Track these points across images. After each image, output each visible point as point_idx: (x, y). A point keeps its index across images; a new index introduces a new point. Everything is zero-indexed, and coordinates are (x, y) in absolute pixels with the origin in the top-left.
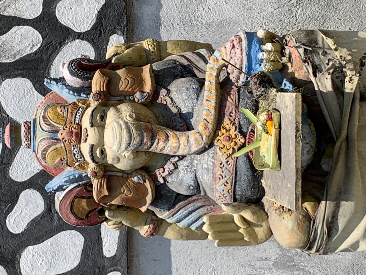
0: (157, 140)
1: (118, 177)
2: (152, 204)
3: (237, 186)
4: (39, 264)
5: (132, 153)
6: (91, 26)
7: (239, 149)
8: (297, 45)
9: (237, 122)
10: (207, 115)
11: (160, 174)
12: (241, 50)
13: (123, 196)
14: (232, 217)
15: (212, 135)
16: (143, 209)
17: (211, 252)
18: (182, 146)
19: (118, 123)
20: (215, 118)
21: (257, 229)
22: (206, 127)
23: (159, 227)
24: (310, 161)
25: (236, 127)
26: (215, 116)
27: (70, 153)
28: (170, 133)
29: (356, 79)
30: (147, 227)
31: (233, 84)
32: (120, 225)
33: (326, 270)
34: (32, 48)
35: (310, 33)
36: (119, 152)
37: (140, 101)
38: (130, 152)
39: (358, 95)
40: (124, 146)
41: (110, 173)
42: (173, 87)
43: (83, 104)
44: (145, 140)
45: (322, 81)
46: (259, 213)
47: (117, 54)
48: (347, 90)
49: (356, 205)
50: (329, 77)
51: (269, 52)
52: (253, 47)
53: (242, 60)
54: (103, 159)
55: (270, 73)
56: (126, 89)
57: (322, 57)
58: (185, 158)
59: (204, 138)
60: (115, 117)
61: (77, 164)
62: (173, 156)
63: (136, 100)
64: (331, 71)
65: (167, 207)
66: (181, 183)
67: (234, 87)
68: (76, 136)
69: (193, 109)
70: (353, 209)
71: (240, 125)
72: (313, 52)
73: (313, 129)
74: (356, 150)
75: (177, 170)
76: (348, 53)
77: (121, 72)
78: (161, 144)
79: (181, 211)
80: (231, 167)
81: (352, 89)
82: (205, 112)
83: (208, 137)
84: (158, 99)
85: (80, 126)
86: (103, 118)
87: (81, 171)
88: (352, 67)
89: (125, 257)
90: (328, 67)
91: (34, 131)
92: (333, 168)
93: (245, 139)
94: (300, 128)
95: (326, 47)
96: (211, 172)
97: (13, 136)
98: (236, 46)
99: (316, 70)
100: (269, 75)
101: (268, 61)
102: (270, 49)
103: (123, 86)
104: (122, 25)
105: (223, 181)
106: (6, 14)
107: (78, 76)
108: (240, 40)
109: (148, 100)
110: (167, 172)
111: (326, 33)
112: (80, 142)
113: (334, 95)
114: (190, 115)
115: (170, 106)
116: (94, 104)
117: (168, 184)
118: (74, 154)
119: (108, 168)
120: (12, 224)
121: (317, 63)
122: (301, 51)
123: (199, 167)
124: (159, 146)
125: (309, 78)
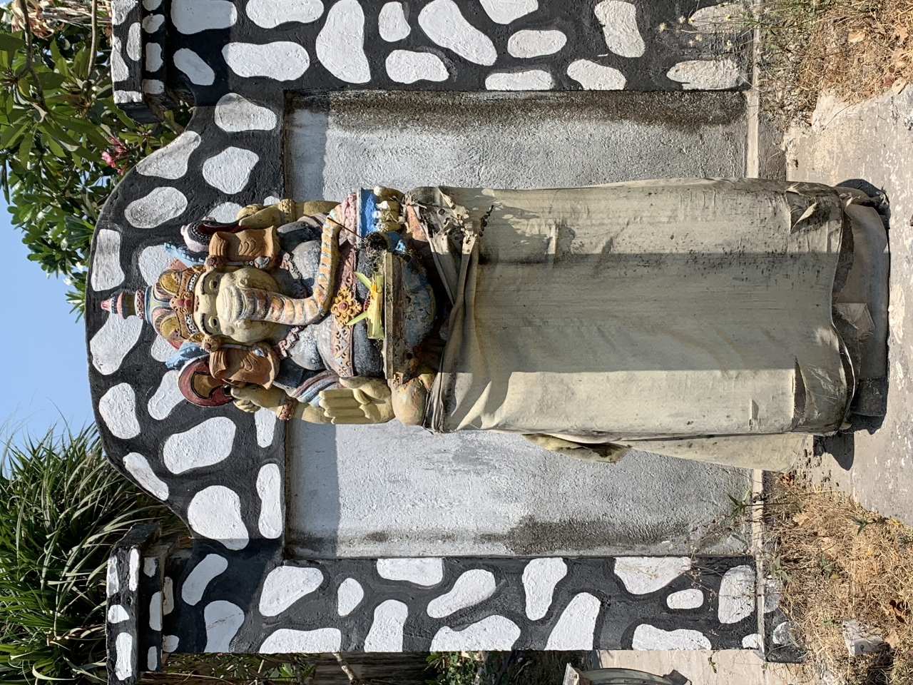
0: (271, 309)
1: (238, 350)
2: (276, 379)
3: (355, 358)
4: (185, 455)
5: (245, 322)
6: (242, 188)
7: (355, 316)
8: (413, 203)
9: (354, 288)
10: (322, 280)
11: (283, 346)
12: (355, 209)
13: (243, 370)
14: (352, 392)
15: (327, 303)
16: (267, 386)
17: (383, 442)
18: (297, 315)
19: (229, 289)
20: (330, 284)
21: (379, 406)
22: (321, 294)
23: (295, 408)
24: (428, 330)
25: (353, 294)
26: (331, 281)
27: (184, 324)
28: (286, 301)
29: (473, 240)
30: (281, 407)
31: (352, 247)
32: (250, 406)
33: (514, 464)
34: (176, 212)
35: (428, 191)
36: (231, 321)
37: (261, 267)
38: (243, 321)
39: (476, 258)
40: (234, 315)
41: (227, 346)
42: (296, 252)
43: (198, 270)
44: (258, 308)
45: (438, 242)
46: (381, 388)
47: (247, 216)
48: (465, 252)
49: (474, 377)
50: (445, 237)
51: (384, 211)
52: (368, 205)
53: (355, 220)
54: (217, 330)
55: (385, 233)
56: (246, 254)
57: (439, 216)
58: (306, 329)
59: (319, 305)
60: (228, 283)
61: (192, 335)
62: (294, 326)
63: (257, 265)
64: (448, 231)
65: (294, 384)
66: (302, 357)
67: (352, 250)
68: (187, 305)
69: (314, 275)
70: (470, 381)
71: (357, 291)
72: (429, 210)
73: (431, 293)
74: (473, 318)
75: (298, 342)
76: (465, 211)
77: (240, 235)
78: (276, 313)
79: (309, 389)
80: (348, 337)
81: (468, 251)
82: (320, 277)
83: (323, 304)
84: (280, 264)
85: (192, 293)
86: (216, 284)
87: (197, 344)
88: (470, 227)
89: (282, 447)
90: (445, 226)
91: (148, 300)
92: (450, 337)
93: (362, 306)
94: (391, 290)
95: (444, 205)
96: (328, 342)
97: (126, 305)
98: (351, 204)
99: (433, 229)
100: (384, 236)
101: (384, 220)
102: (386, 208)
103: (242, 250)
104: (279, 186)
105: (340, 352)
106: (146, 174)
107: (198, 240)
108: (355, 198)
109: (271, 266)
110: (289, 345)
111: (445, 190)
112: (192, 312)
113: (451, 257)
114: (311, 281)
115: (291, 271)
116: (209, 269)
117: (292, 358)
118: (188, 325)
119: (226, 341)
120: (154, 409)
121: (434, 222)
122: (417, 209)
123: (319, 338)
124: (274, 315)
125: (426, 239)
